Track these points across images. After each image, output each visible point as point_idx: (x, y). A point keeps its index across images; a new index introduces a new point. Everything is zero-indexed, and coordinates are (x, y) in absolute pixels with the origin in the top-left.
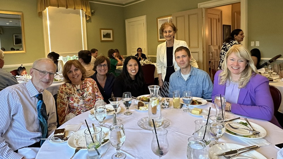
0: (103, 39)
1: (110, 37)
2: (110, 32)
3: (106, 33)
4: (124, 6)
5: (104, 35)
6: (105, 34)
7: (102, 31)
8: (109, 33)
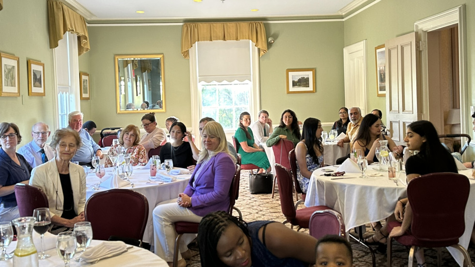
0: (292, 89)
1: (307, 85)
2: (309, 75)
3: (300, 77)
4: (344, 20)
5: (294, 82)
6: (296, 80)
7: (291, 74)
8: (306, 77)
